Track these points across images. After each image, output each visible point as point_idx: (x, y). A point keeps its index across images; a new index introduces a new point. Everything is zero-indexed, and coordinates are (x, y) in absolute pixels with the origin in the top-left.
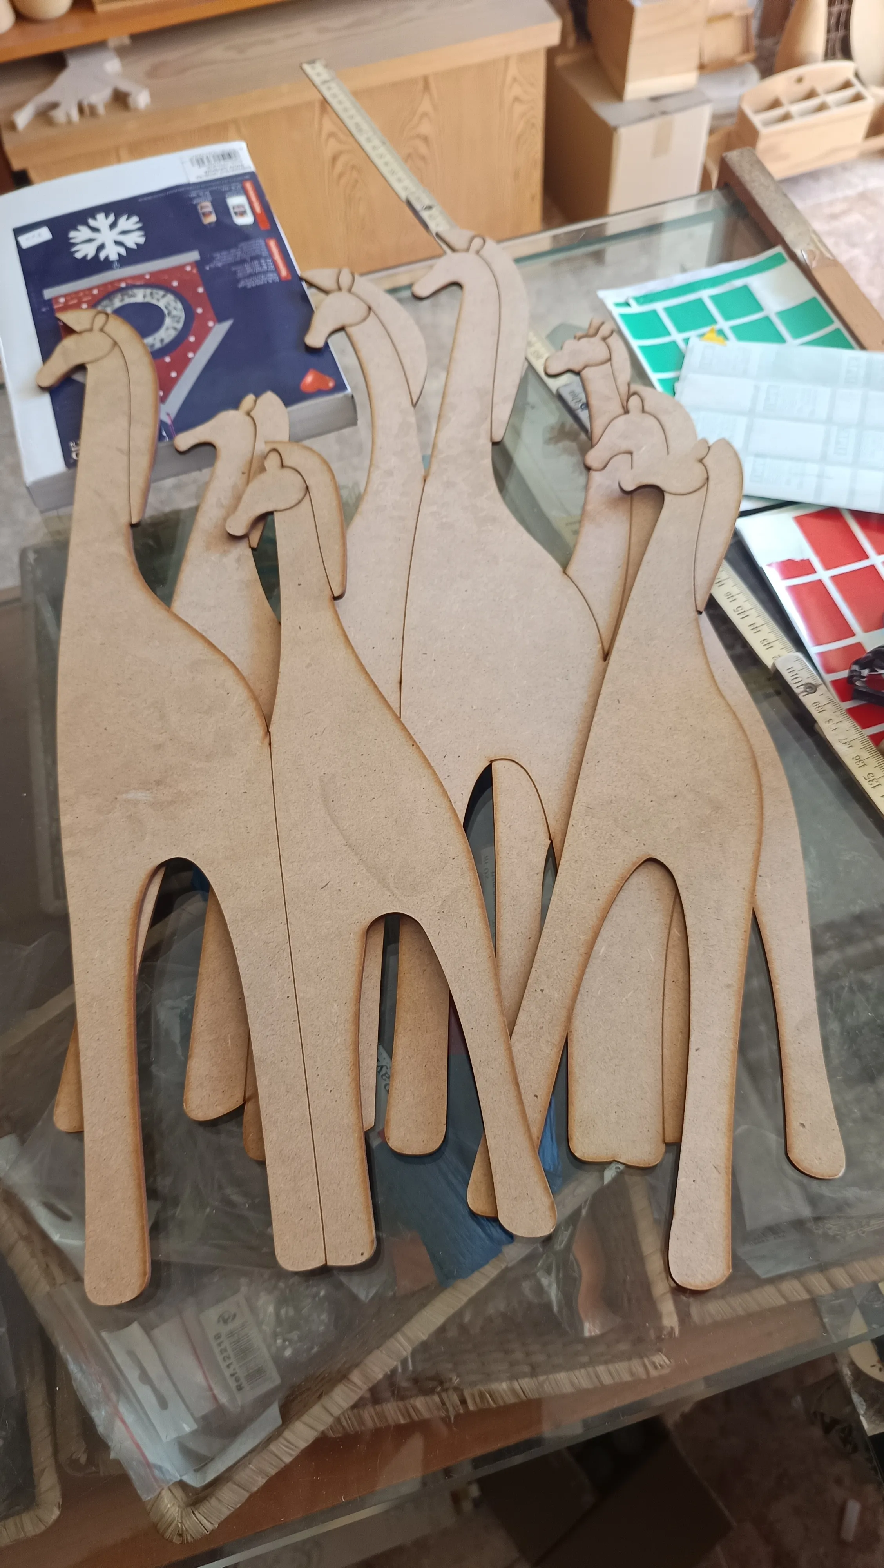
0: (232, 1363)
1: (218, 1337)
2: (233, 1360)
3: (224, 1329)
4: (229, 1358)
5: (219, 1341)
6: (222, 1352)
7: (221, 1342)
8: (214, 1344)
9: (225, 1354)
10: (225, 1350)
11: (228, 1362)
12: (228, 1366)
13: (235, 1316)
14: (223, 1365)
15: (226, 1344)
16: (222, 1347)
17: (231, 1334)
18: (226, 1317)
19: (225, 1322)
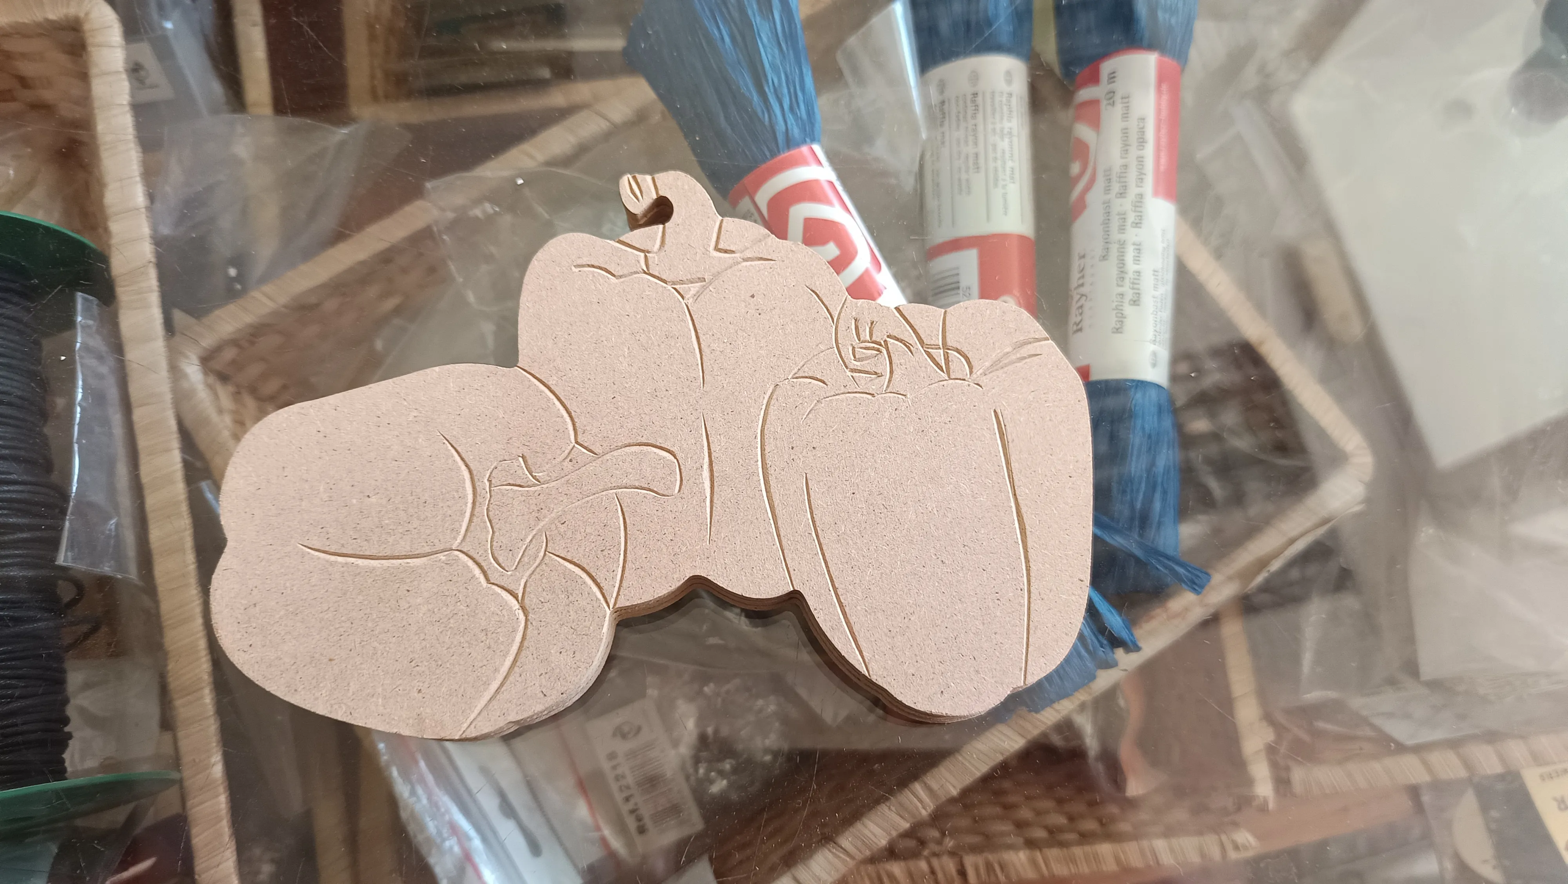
0: (631, 796)
1: (612, 756)
2: (633, 792)
3: (622, 748)
4: (628, 788)
5: (614, 763)
6: (616, 778)
7: (618, 764)
8: (606, 767)
9: (622, 783)
10: (623, 778)
11: (626, 794)
12: (627, 799)
14: (619, 798)
15: (624, 768)
16: (619, 771)
17: (632, 755)
18: (626, 729)
19: (624, 736)
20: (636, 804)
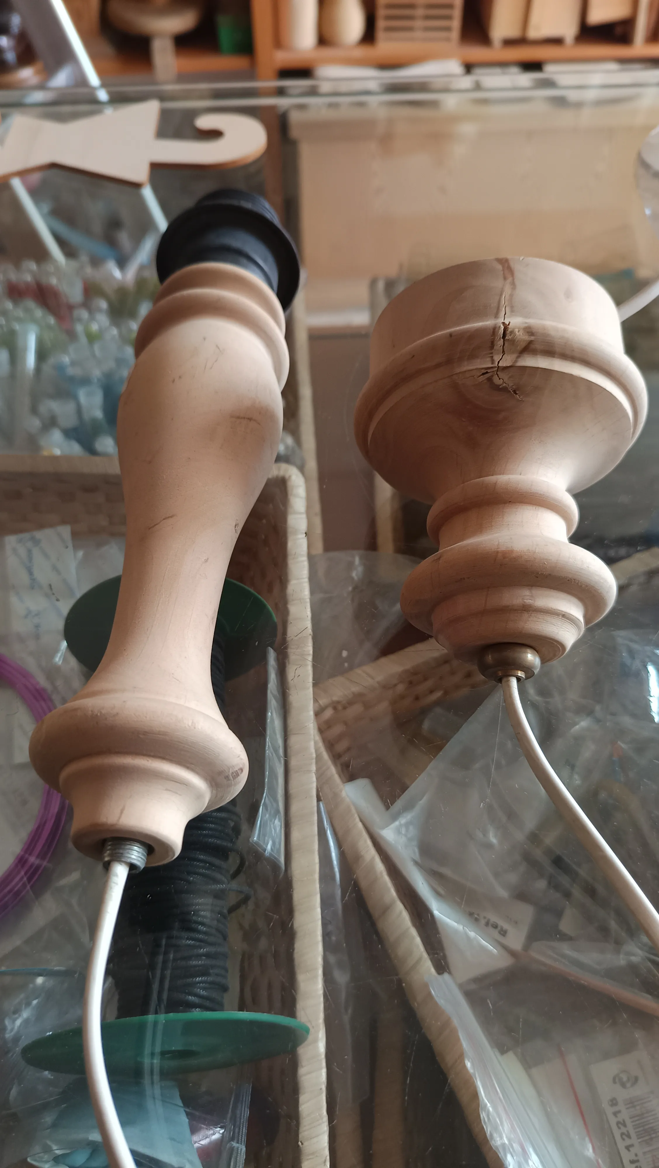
0: (632, 1146)
1: (614, 1102)
2: (634, 1140)
3: (623, 1095)
4: (629, 1136)
5: (616, 1109)
6: (618, 1123)
7: (619, 1112)
8: (609, 1111)
9: (624, 1130)
10: (625, 1125)
11: (628, 1142)
12: (628, 1148)
13: (636, 1079)
14: (621, 1145)
15: (625, 1115)
16: (620, 1117)
17: (631, 1103)
18: (625, 1078)
19: (623, 1085)
20: (636, 1155)
